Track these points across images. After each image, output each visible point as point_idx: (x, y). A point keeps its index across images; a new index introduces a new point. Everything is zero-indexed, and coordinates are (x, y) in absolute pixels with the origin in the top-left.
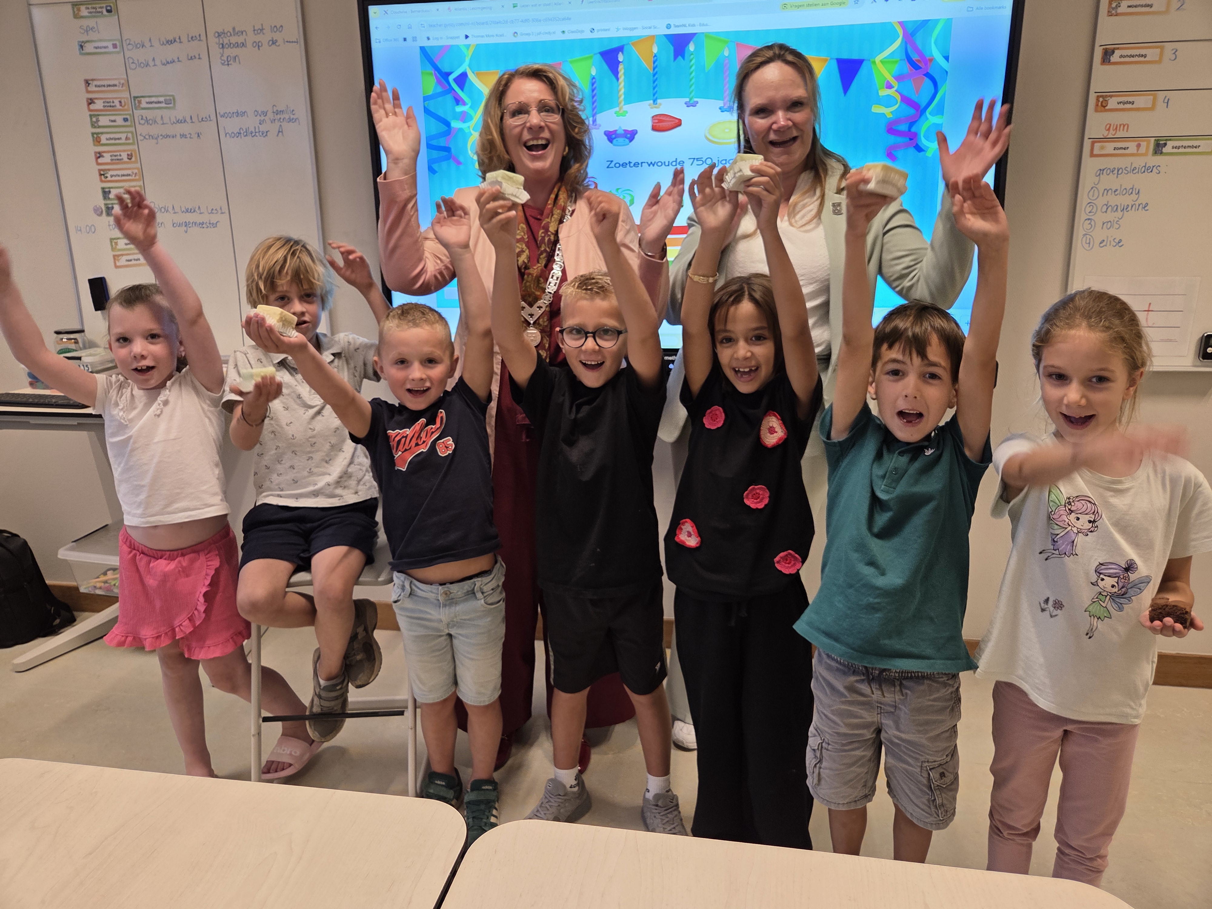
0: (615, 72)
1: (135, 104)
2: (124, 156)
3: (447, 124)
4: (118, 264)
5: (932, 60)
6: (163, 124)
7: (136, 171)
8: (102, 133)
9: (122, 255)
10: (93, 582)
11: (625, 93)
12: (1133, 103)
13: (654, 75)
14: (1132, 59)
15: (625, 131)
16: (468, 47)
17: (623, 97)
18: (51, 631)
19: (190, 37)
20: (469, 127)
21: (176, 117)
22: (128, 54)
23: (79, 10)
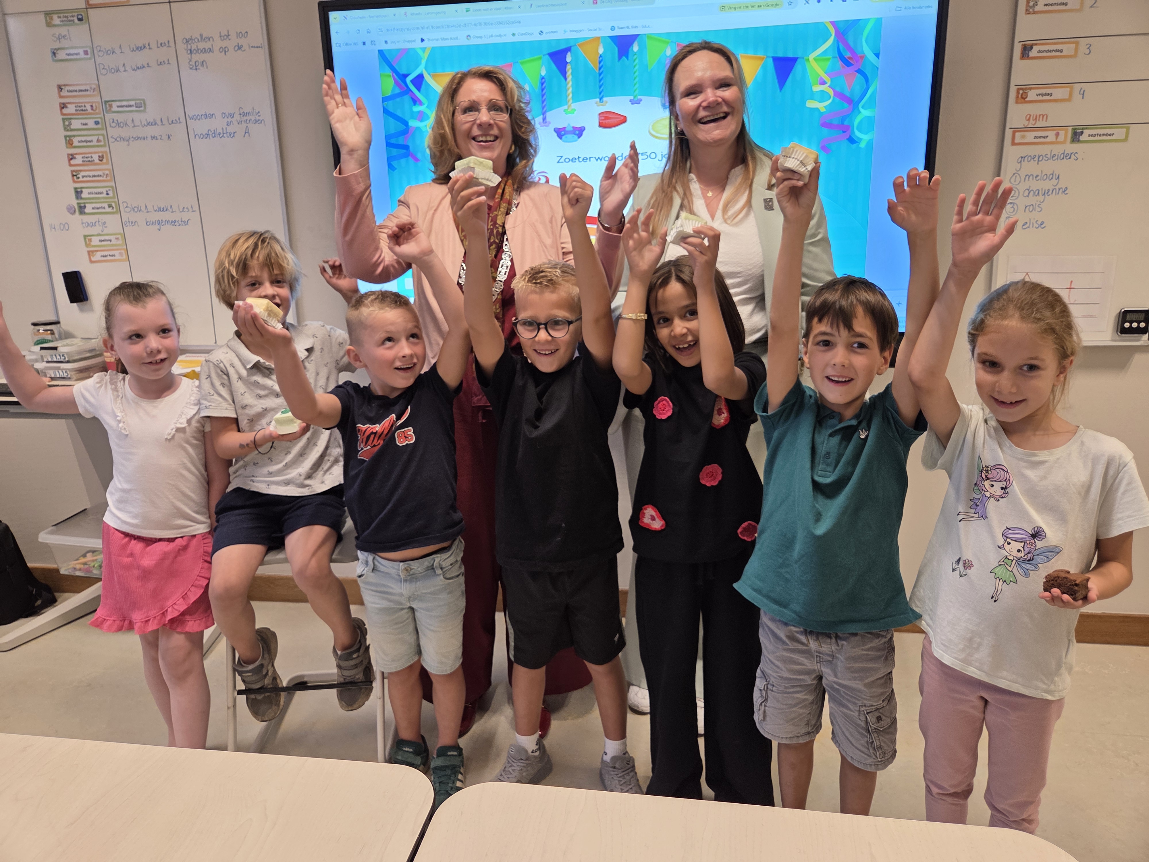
0: (564, 73)
1: (106, 108)
2: (96, 158)
3: (406, 123)
4: (93, 259)
5: (863, 57)
6: (134, 126)
7: (107, 172)
8: (74, 136)
9: (97, 251)
10: (72, 564)
11: (573, 93)
12: (1051, 95)
13: (600, 75)
14: (1049, 54)
15: (573, 127)
16: (424, 49)
17: (571, 96)
18: (32, 612)
19: (159, 43)
20: (426, 126)
21: (146, 120)
22: (99, 60)
23: (51, 19)
